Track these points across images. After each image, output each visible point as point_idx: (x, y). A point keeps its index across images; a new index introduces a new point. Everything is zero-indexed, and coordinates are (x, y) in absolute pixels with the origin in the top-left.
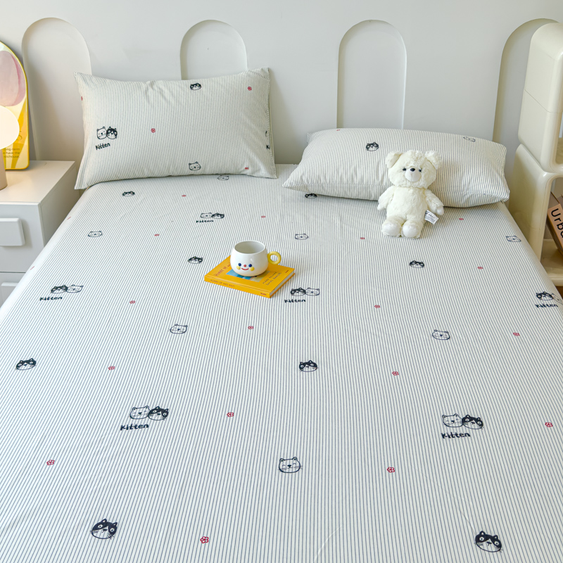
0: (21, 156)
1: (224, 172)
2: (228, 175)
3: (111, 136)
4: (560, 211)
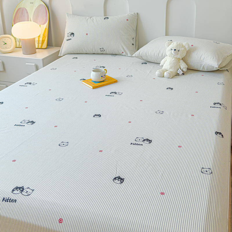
0: (44, 43)
1: (114, 53)
2: (116, 55)
3: (72, 36)
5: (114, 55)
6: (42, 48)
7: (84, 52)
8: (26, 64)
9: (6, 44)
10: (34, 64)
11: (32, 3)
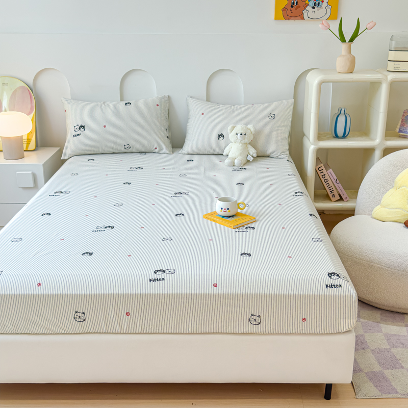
0: (31, 143)
1: (143, 151)
3: (82, 129)
4: (323, 168)
5: (142, 153)
6: (29, 149)
7: (101, 152)
8: (18, 172)
10: (30, 172)
11: (7, 84)
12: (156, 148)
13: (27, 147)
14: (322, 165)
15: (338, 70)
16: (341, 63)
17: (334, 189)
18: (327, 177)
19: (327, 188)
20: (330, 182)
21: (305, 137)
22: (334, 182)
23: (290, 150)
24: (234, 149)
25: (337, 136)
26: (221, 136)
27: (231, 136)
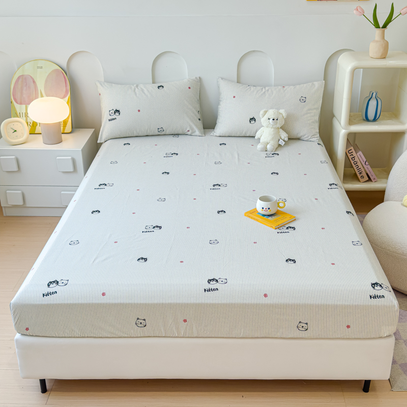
0: (67, 125)
1: (176, 133)
2: (178, 135)
3: (117, 114)
4: (353, 150)
5: (175, 135)
6: (65, 132)
7: (135, 135)
8: (58, 158)
9: (15, 131)
10: (70, 158)
11: (41, 68)
12: (189, 131)
13: (64, 129)
14: (352, 148)
15: (371, 54)
16: (374, 48)
17: (363, 170)
18: (356, 159)
19: (356, 169)
20: (359, 164)
21: (334, 118)
22: (363, 163)
23: (320, 132)
24: (266, 134)
25: (367, 119)
26: (253, 119)
27: (263, 120)
